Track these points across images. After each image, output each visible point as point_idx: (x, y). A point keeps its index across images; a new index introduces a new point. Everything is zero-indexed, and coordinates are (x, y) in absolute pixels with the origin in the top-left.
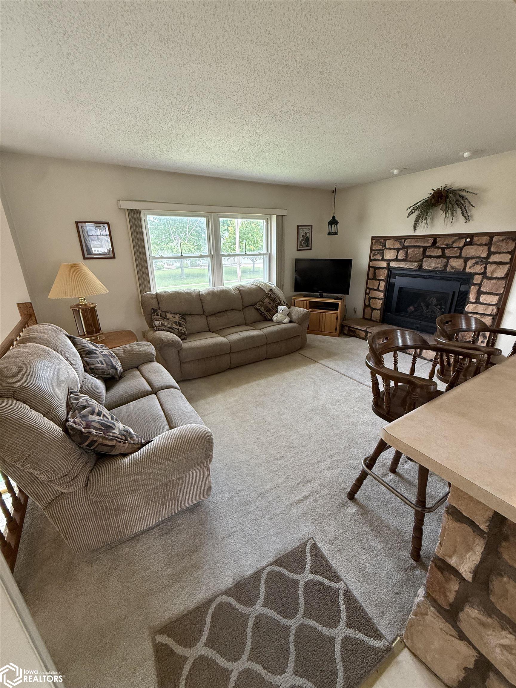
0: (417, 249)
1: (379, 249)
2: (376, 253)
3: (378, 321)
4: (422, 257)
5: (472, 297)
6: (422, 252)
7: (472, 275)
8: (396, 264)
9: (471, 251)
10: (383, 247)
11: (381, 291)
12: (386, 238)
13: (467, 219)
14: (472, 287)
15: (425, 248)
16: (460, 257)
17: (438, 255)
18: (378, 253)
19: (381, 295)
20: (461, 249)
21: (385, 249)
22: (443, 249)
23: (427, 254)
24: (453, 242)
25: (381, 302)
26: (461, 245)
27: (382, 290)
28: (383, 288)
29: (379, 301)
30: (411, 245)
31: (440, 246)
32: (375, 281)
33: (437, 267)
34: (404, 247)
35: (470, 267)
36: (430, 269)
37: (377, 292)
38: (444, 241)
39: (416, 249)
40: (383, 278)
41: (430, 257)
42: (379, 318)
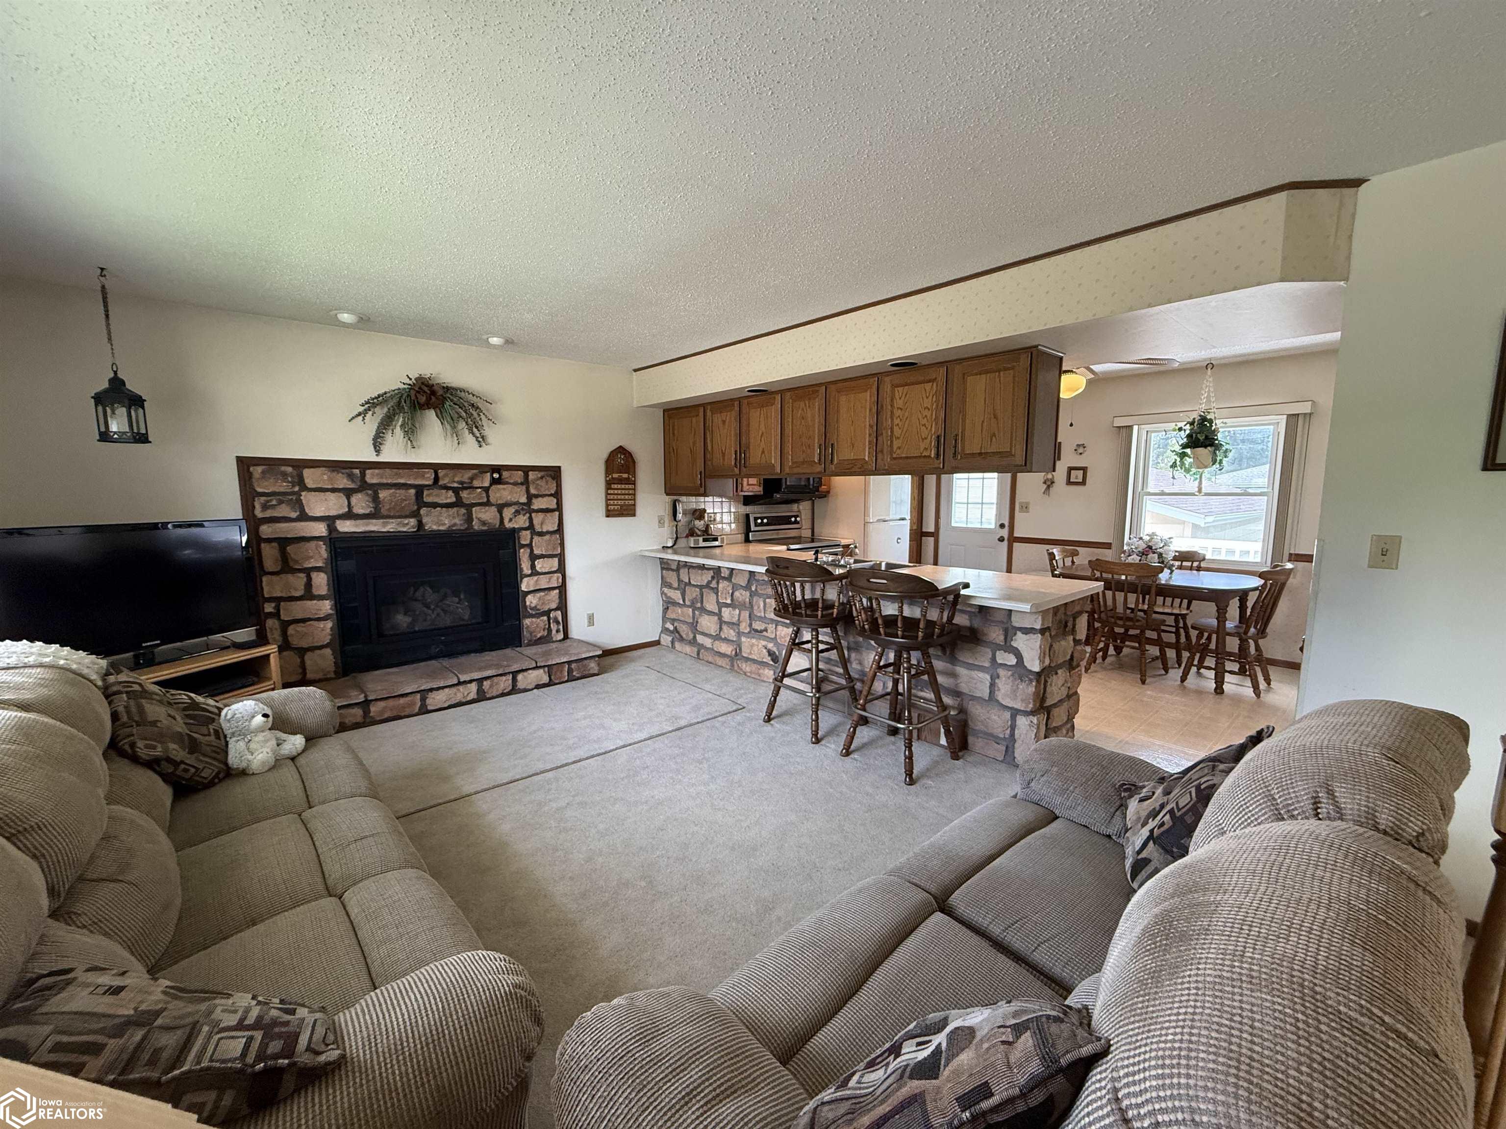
0: (402, 492)
1: (282, 490)
2: (274, 502)
3: (333, 675)
4: (416, 507)
5: (526, 567)
6: (414, 498)
7: (514, 532)
8: (356, 526)
9: (502, 493)
10: (293, 486)
11: (321, 598)
12: (300, 465)
13: (481, 440)
14: (522, 550)
15: (420, 490)
16: (488, 504)
17: (449, 501)
18: (281, 502)
19: (327, 606)
20: (486, 490)
21: (301, 490)
22: (456, 491)
23: (427, 499)
24: (472, 479)
25: (329, 624)
26: (487, 484)
27: (324, 593)
28: (326, 588)
29: (321, 624)
30: (385, 481)
31: (449, 485)
32: (290, 576)
33: (455, 525)
34: (364, 486)
35: (511, 520)
36: (442, 528)
37: (309, 603)
38: (454, 476)
39: (398, 491)
40: (320, 564)
41: (435, 505)
42: (333, 669)
